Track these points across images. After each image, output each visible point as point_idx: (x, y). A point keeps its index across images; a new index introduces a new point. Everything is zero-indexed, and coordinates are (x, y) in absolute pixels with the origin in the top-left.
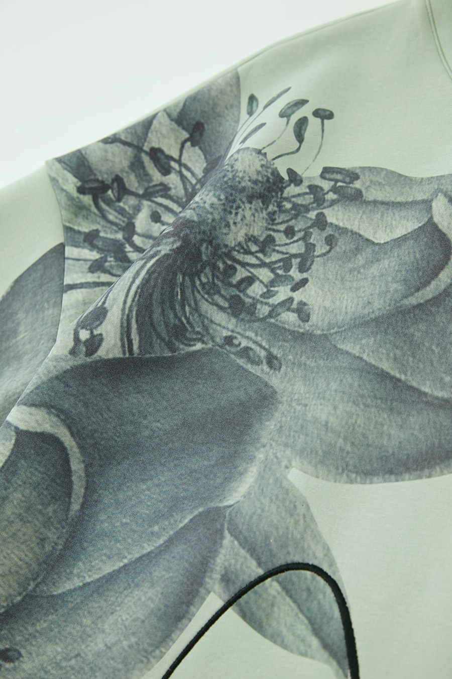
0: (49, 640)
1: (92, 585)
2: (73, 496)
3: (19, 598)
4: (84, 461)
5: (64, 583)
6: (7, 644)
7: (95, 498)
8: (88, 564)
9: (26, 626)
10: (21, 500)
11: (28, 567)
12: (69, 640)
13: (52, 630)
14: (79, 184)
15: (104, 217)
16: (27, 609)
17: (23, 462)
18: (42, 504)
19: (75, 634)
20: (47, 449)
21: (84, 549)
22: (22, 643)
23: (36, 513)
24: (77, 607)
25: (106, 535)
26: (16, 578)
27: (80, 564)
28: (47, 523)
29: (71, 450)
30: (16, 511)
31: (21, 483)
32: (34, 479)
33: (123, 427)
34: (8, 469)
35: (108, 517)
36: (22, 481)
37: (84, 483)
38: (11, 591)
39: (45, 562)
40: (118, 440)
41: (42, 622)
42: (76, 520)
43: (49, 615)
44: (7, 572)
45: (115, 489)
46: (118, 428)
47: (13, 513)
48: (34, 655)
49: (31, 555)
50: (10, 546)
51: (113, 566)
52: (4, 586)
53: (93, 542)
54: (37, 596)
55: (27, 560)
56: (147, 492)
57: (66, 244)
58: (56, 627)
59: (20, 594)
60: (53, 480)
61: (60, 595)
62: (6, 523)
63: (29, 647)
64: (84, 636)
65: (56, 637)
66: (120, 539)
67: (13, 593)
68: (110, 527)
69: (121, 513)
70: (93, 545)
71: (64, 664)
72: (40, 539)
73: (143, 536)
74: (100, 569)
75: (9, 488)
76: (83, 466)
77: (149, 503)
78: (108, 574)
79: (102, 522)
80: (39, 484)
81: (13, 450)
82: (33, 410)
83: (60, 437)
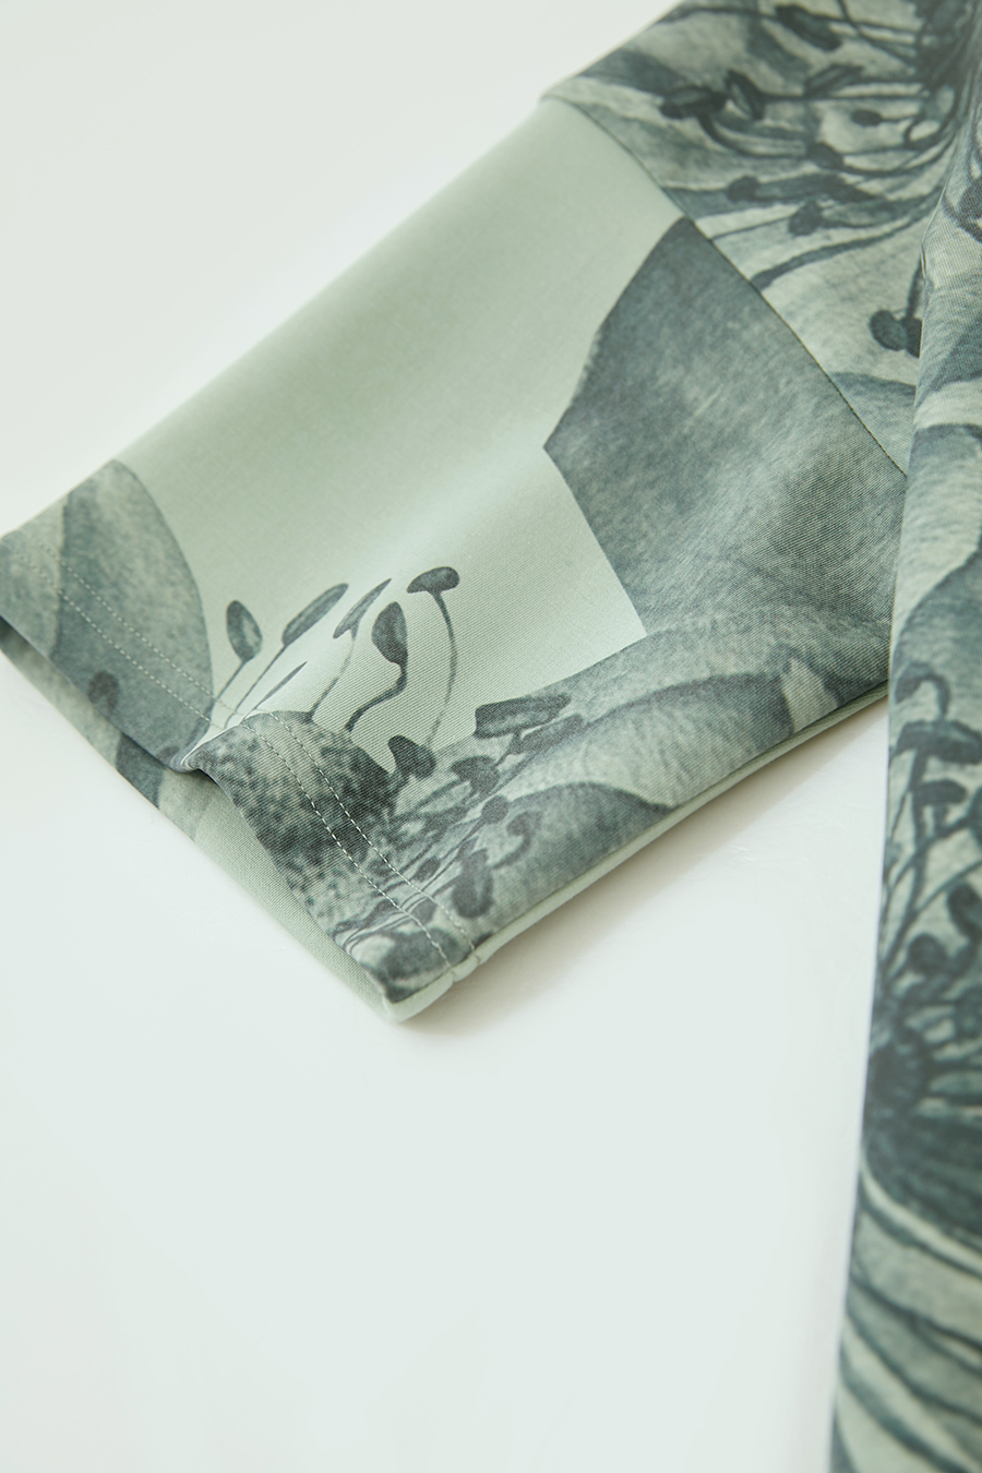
14: (659, 101)
15: (743, 153)
57: (692, 216)
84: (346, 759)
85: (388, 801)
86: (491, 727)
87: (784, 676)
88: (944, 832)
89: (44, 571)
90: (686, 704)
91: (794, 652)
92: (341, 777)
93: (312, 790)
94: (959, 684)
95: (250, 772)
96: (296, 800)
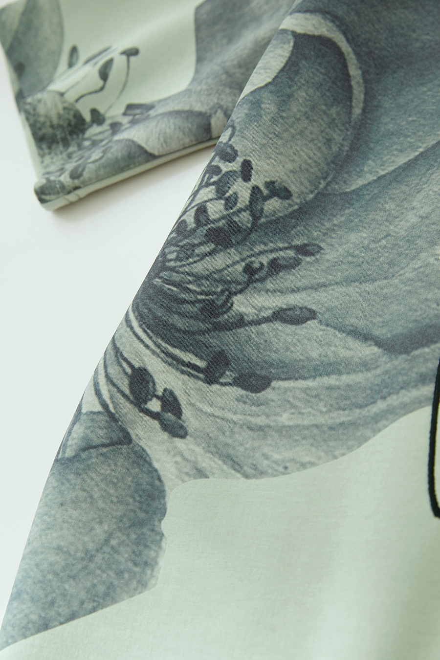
0: (351, 230)
1: (388, 176)
2: (354, 100)
3: (311, 196)
4: (360, 68)
5: (355, 180)
6: (304, 240)
7: (375, 103)
8: (380, 160)
9: (322, 221)
10: (305, 99)
11: (317, 166)
12: (373, 226)
13: (352, 221)
16: (321, 206)
17: (304, 62)
18: (326, 105)
19: (380, 218)
20: (326, 52)
21: (371, 149)
22: (321, 237)
23: (321, 113)
24: (375, 197)
25: (393, 134)
26: (306, 176)
27: (370, 162)
28: (332, 124)
29: (348, 55)
30: (302, 109)
31: (304, 82)
32: (316, 79)
33: (394, 39)
34: (290, 69)
35: (392, 119)
36: (305, 80)
37: (363, 89)
38: (303, 188)
39: (333, 162)
40: (391, 50)
41: (338, 216)
42: (359, 123)
43: (345, 210)
44: (298, 169)
45: (395, 95)
46: (390, 39)
47: (299, 111)
48: (336, 246)
49: (319, 155)
50: (299, 143)
51: (408, 156)
52: (295, 182)
53: (380, 142)
54: (329, 194)
55: (316, 159)
56: (429, 93)
58: (356, 218)
59: (312, 192)
60: (334, 82)
61: (354, 191)
62: (293, 119)
63: (329, 240)
64: (391, 219)
65: (357, 226)
66: (410, 134)
67: (305, 190)
68: (395, 127)
69: (405, 113)
70: (381, 145)
71: (373, 246)
72: (327, 139)
73: (435, 126)
74: (393, 162)
75: (293, 86)
76: (360, 72)
77: (434, 101)
78: (403, 164)
79: (386, 124)
80: (321, 85)
81: (292, 52)
82: (308, 15)
83: (337, 42)
84: (72, 113)
85: (83, 131)
86: (129, 112)
87: (213, 115)
88: (208, 185)
89: (13, 21)
90: (176, 118)
91: (221, 107)
92: (68, 119)
93: (55, 121)
94: (239, 131)
95: (35, 109)
96: (48, 124)
